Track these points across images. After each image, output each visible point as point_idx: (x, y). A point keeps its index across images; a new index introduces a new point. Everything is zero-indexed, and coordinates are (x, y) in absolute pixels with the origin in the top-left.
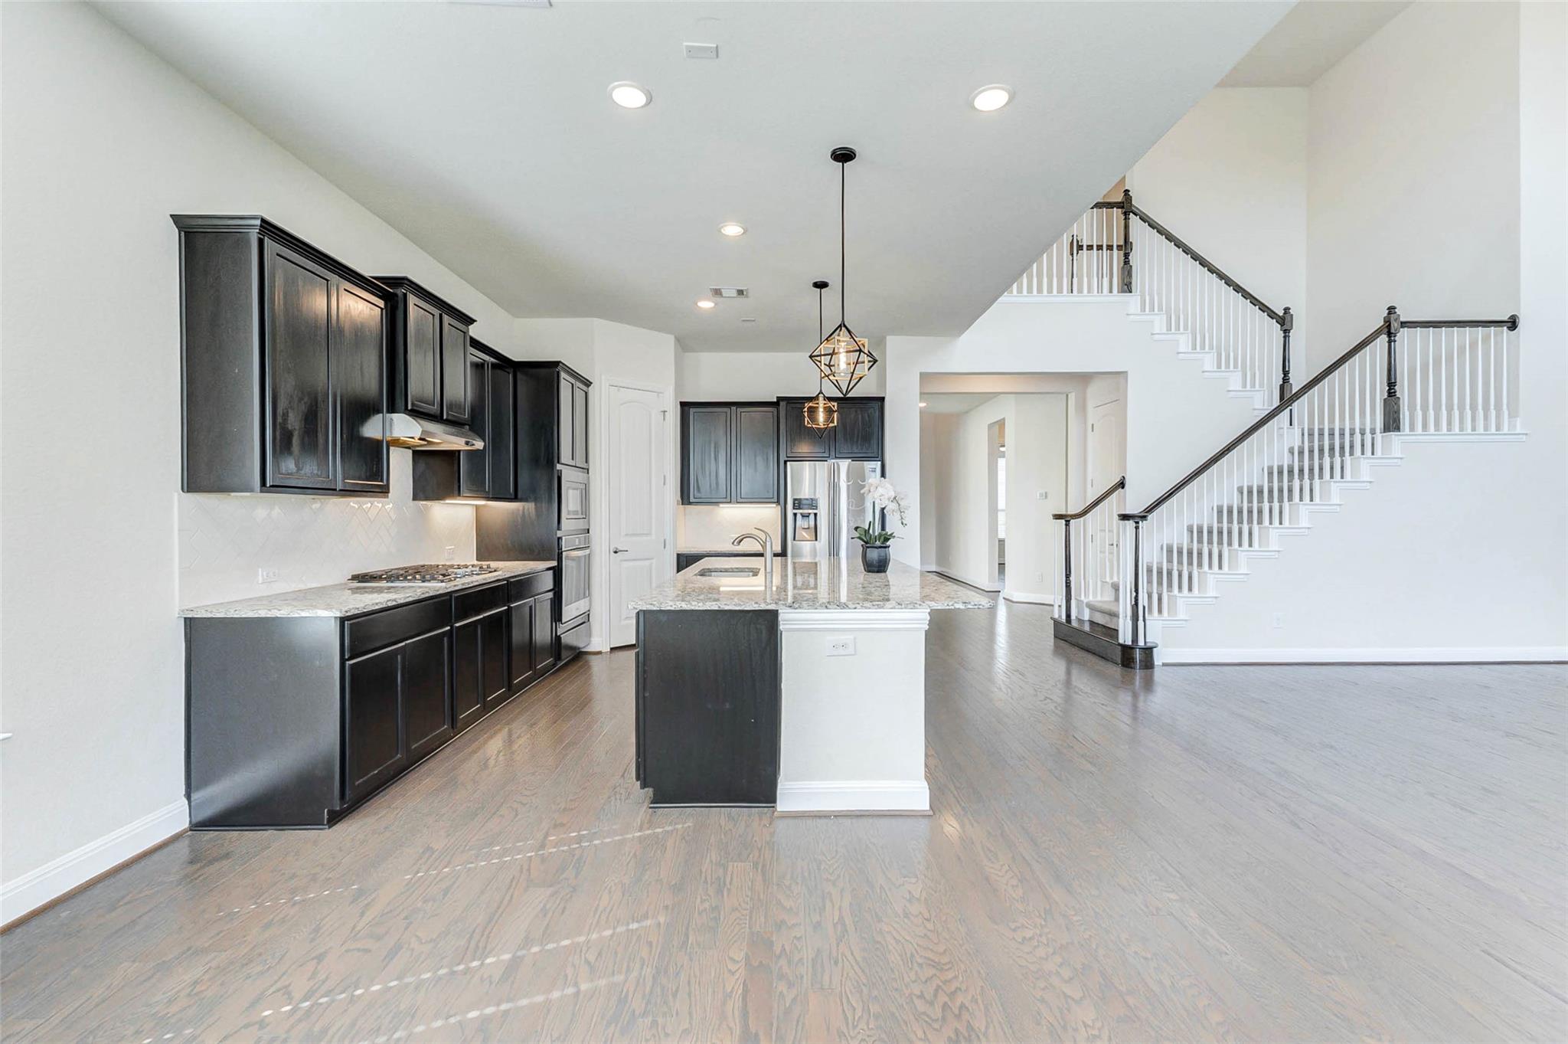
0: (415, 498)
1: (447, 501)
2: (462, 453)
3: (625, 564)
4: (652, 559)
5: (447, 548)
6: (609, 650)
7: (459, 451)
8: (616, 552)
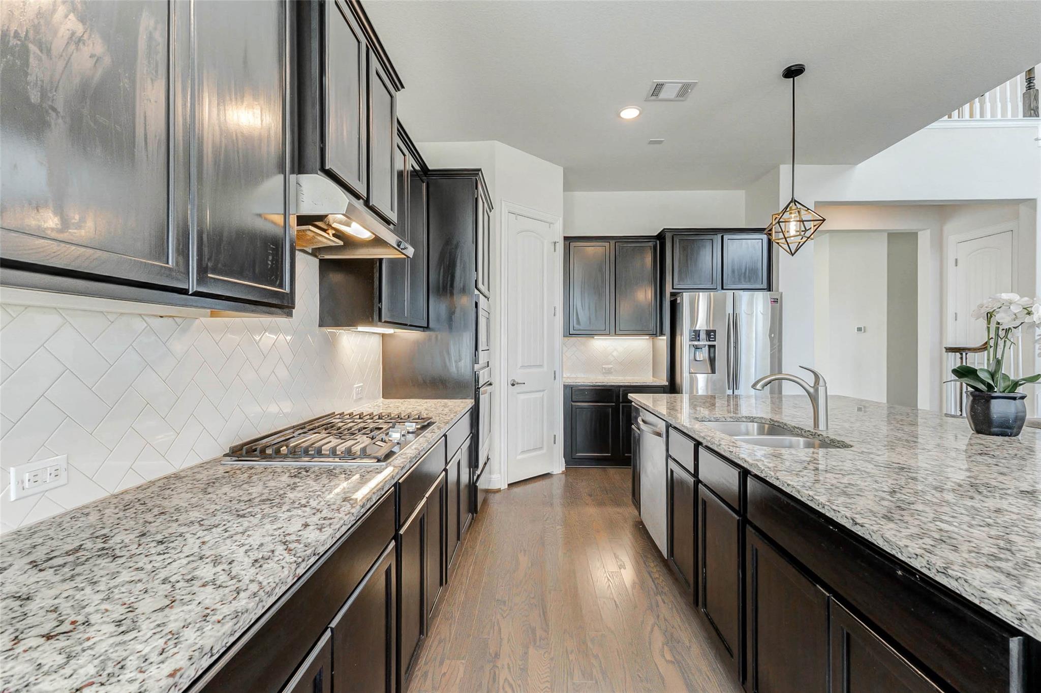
0: (322, 324)
1: (360, 329)
2: (384, 262)
3: (522, 397)
4: (544, 391)
5: (355, 386)
6: (507, 487)
7: (381, 260)
8: (513, 385)
